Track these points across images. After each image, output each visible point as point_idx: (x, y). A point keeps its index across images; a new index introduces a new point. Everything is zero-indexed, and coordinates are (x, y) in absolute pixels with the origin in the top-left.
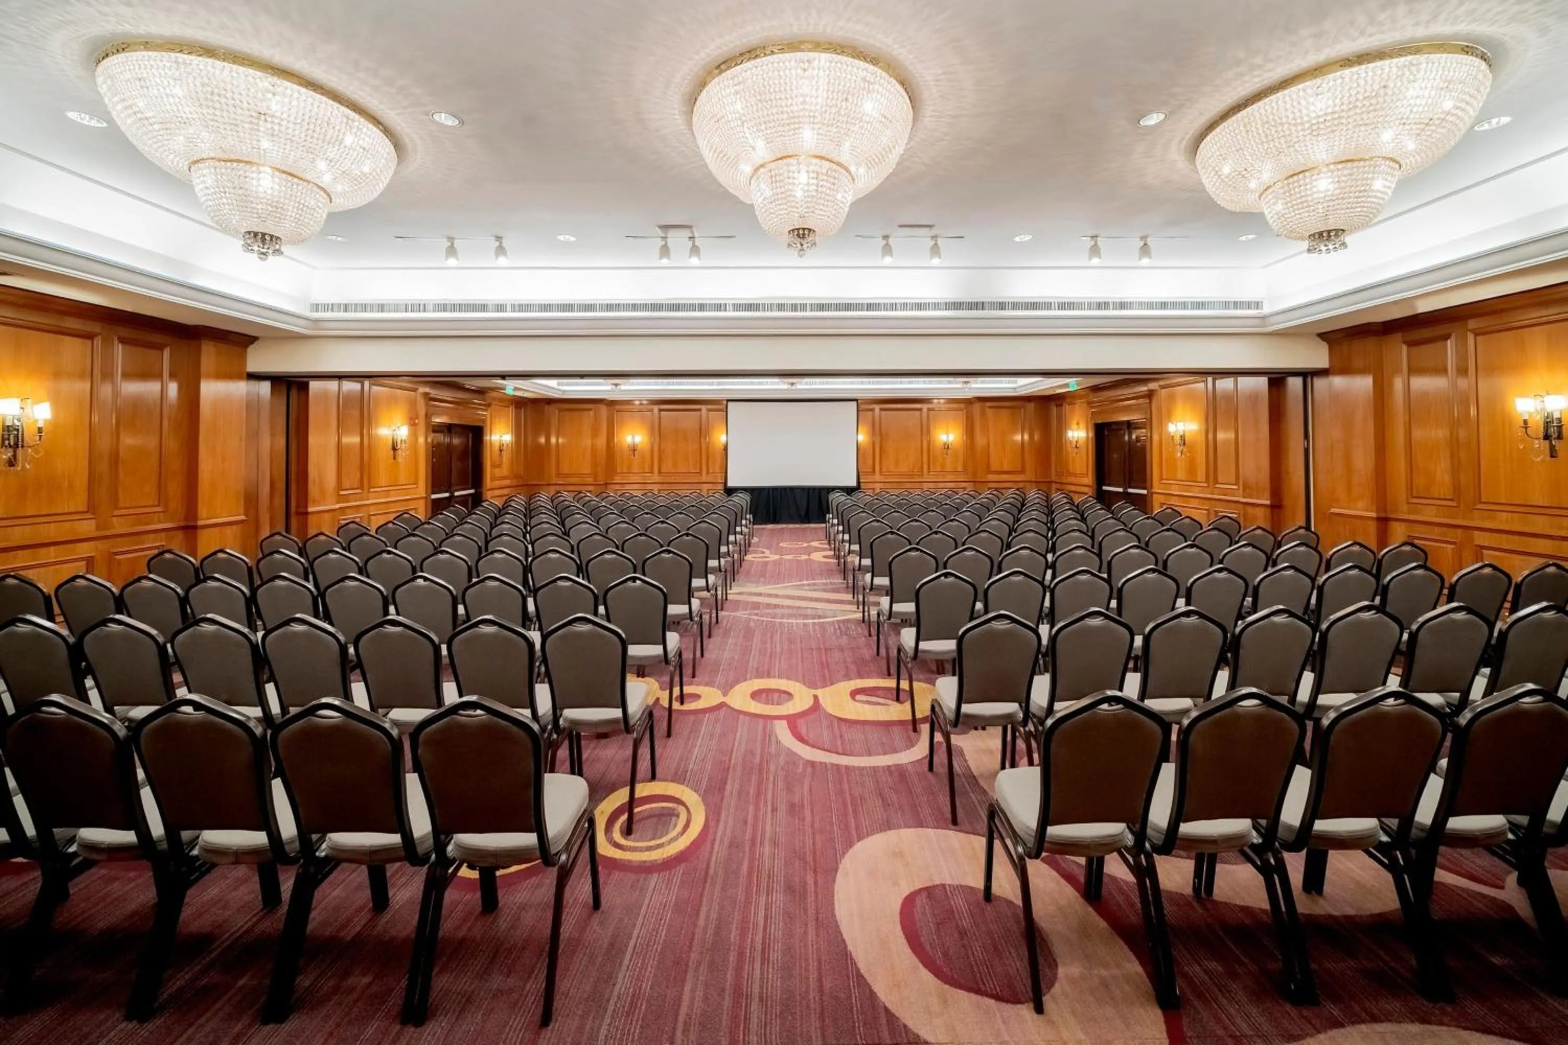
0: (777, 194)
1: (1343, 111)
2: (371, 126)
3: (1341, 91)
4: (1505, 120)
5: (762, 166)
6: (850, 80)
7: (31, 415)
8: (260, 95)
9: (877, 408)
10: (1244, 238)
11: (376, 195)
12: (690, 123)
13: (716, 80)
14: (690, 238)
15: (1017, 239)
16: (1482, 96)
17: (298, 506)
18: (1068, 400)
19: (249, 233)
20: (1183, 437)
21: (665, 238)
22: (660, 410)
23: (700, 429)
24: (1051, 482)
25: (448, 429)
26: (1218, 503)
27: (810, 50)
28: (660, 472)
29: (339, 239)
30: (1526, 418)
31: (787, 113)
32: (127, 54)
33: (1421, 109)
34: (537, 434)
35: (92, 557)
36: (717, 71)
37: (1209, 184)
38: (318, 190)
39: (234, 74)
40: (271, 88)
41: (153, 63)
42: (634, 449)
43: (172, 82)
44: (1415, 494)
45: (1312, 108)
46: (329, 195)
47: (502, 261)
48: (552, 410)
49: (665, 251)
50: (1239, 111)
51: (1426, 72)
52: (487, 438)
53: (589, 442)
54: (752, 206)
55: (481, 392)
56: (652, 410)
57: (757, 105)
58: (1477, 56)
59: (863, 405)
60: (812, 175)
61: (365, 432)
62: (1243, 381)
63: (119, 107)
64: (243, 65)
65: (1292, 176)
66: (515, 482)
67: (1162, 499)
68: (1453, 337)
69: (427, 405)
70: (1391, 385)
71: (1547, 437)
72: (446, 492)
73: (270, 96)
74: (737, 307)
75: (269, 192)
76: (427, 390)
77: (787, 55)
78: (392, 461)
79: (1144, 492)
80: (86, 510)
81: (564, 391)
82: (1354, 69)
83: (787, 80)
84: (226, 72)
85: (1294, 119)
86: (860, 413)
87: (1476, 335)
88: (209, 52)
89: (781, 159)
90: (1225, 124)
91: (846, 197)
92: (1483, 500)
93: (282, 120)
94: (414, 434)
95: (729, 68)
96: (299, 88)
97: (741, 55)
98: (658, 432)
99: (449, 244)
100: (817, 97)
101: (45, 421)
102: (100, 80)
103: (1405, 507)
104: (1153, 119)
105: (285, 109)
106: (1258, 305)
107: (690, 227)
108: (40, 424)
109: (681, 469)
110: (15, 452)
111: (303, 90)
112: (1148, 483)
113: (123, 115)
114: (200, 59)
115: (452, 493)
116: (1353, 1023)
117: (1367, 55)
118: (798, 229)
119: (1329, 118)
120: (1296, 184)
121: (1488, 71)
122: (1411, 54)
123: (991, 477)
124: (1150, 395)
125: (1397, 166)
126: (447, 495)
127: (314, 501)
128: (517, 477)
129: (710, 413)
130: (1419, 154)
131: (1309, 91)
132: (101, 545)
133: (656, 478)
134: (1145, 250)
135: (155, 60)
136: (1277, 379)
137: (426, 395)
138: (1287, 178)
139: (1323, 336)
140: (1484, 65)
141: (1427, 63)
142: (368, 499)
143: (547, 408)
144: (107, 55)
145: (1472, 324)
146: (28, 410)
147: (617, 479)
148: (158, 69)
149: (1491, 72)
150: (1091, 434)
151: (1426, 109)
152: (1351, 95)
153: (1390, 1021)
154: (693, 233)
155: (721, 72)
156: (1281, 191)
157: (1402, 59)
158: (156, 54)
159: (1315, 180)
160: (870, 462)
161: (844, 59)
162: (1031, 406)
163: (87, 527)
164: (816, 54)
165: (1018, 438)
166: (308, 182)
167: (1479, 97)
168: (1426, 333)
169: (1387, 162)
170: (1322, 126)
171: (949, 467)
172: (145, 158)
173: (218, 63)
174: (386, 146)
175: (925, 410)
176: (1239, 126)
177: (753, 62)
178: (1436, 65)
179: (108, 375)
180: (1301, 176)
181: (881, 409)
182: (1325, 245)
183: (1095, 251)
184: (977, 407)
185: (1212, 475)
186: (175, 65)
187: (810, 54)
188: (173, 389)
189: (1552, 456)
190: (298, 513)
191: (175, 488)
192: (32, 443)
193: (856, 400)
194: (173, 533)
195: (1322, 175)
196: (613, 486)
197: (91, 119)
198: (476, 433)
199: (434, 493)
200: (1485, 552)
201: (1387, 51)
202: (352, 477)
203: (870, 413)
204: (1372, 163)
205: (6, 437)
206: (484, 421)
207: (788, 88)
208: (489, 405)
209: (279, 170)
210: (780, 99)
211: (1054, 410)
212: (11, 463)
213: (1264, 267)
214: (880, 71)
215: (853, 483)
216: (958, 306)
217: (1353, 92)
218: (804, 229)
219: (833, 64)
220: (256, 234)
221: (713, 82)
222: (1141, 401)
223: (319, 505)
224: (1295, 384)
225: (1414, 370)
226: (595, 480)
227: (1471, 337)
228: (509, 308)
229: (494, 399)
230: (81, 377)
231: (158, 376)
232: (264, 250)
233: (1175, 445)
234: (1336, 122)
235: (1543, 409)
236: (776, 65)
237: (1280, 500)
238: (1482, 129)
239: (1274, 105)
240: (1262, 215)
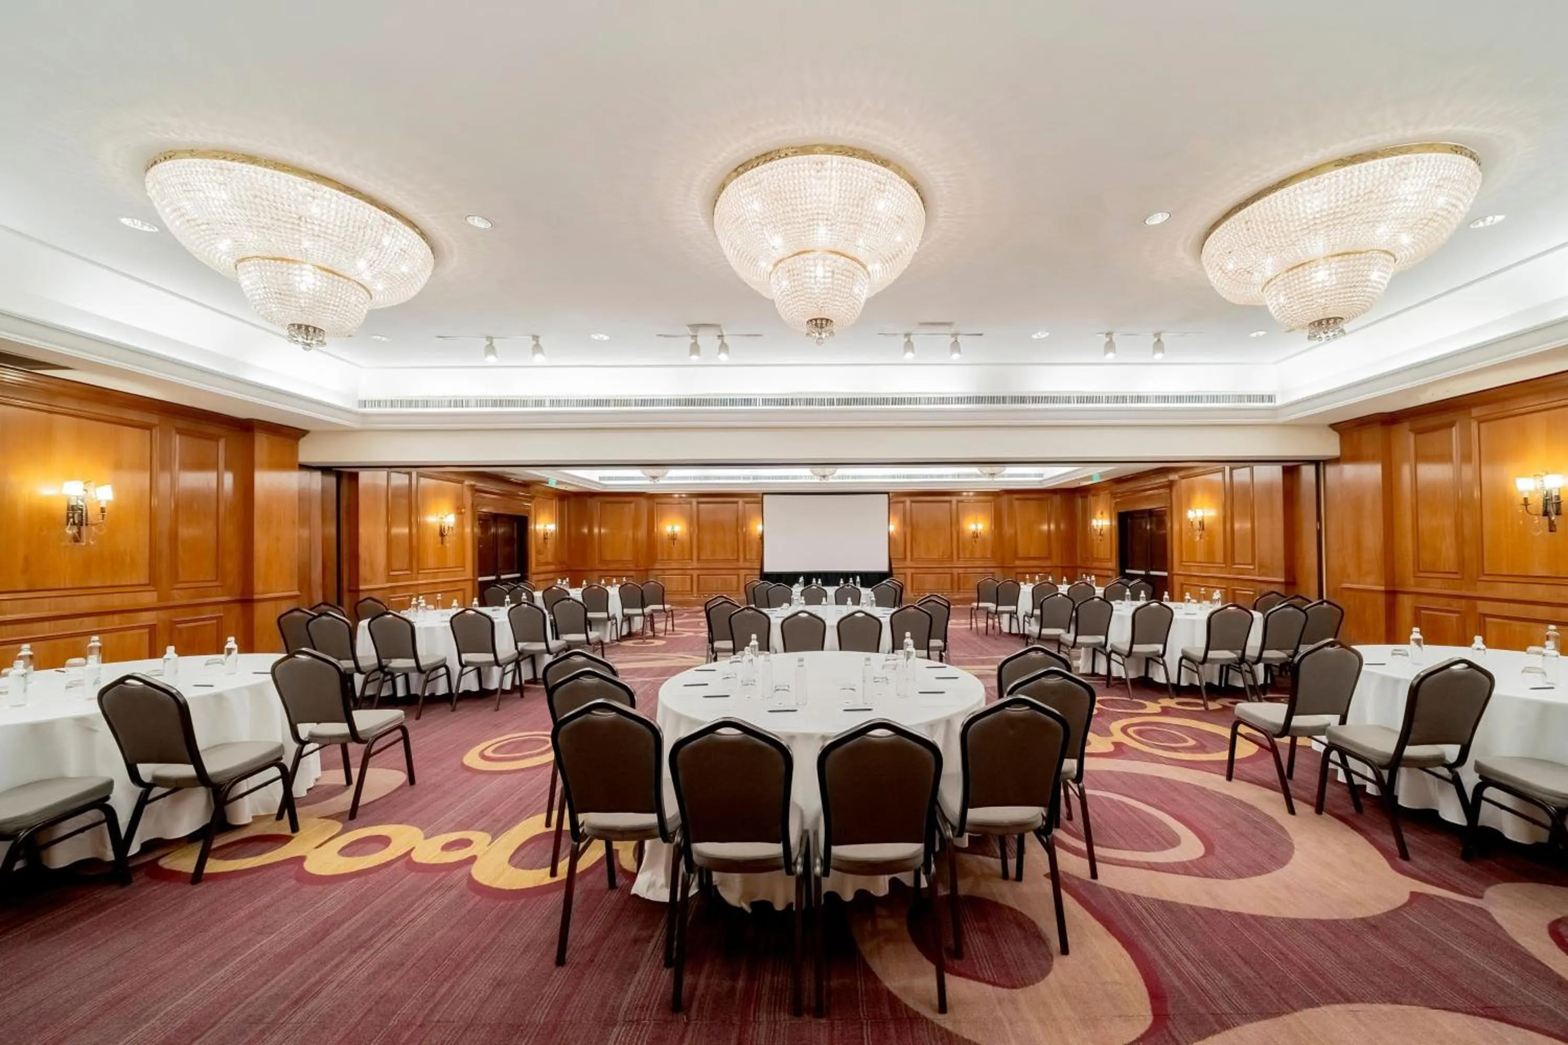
0: (795, 287)
1: (1338, 207)
2: (407, 228)
3: (1336, 189)
4: (1499, 218)
5: (781, 261)
6: (862, 180)
7: (94, 496)
8: (300, 198)
9: (908, 500)
10: (1254, 335)
11: (413, 293)
12: (711, 223)
13: (735, 181)
14: (719, 336)
15: (1035, 336)
16: (1472, 192)
17: (350, 585)
18: (1093, 492)
19: (293, 325)
20: (1202, 523)
21: (694, 337)
22: (699, 503)
23: (737, 520)
24: (1076, 567)
25: (496, 518)
26: (1236, 582)
27: (822, 153)
28: (699, 559)
29: (384, 339)
30: (1526, 496)
31: (802, 211)
32: (174, 161)
33: (1412, 204)
34: (580, 524)
35: (154, 625)
36: (735, 174)
37: (1214, 277)
38: (359, 287)
39: (276, 179)
40: (311, 192)
41: (198, 169)
42: (673, 538)
43: (217, 187)
44: (1421, 569)
45: (1309, 205)
46: (368, 292)
47: (539, 359)
48: (595, 504)
49: (695, 348)
50: (1240, 209)
51: (1416, 170)
52: (532, 527)
53: (630, 533)
54: (773, 300)
55: (526, 485)
56: (690, 503)
57: (773, 203)
58: (1466, 155)
59: (896, 498)
60: (828, 269)
61: (413, 520)
62: (1259, 470)
63: (168, 210)
64: (283, 171)
65: (1291, 269)
66: (559, 568)
67: (1182, 579)
68: (1458, 425)
69: (473, 496)
70: (1399, 470)
71: (1546, 513)
72: (493, 575)
73: (309, 199)
74: (766, 402)
75: (312, 287)
76: (473, 483)
77: (800, 157)
78: (440, 545)
79: (1165, 574)
80: (147, 582)
81: (606, 485)
82: (1348, 168)
83: (801, 180)
84: (268, 178)
85: (1292, 215)
86: (891, 505)
87: (1479, 422)
88: (252, 159)
89: (798, 254)
90: (1227, 222)
91: (863, 292)
92: (1486, 572)
93: (322, 221)
94: (460, 523)
95: (746, 170)
96: (337, 192)
97: (757, 158)
98: (697, 524)
99: (488, 343)
100: (830, 196)
101: (108, 502)
102: (149, 186)
103: (1412, 581)
104: (1158, 219)
105: (325, 211)
106: (1271, 398)
107: (716, 326)
108: (103, 505)
109: (720, 556)
110: (79, 529)
111: (342, 194)
112: (1169, 566)
113: (171, 217)
114: (244, 165)
115: (498, 576)
116: (1328, 1004)
117: (1360, 155)
118: (816, 320)
119: (1324, 213)
120: (1296, 276)
121: (1477, 170)
122: (1401, 153)
123: (1017, 563)
124: (1171, 485)
125: (1393, 259)
126: (493, 578)
127: (365, 580)
128: (562, 563)
129: (747, 505)
130: (1412, 247)
131: (1306, 189)
132: (163, 615)
133: (695, 564)
134: (1159, 345)
135: (200, 167)
136: (1291, 469)
137: (472, 486)
138: (1287, 271)
139: (1334, 426)
140: (1473, 163)
141: (1418, 162)
142: (417, 580)
143: (590, 501)
144: (155, 162)
145: (1475, 412)
146: (91, 492)
147: (658, 566)
148: (203, 174)
149: (1481, 170)
150: (1115, 523)
151: (1417, 204)
152: (1345, 193)
153: (1363, 1002)
154: (721, 331)
155: (739, 174)
156: (1281, 283)
157: (1394, 158)
158: (200, 160)
159: (1315, 272)
160: (901, 548)
161: (855, 160)
162: (1057, 499)
163: (149, 598)
164: (829, 156)
165: (1045, 527)
166: (349, 279)
167: (1469, 193)
168: (1432, 421)
169: (1382, 255)
170: (1318, 221)
171: (978, 554)
172: (194, 258)
173: (259, 168)
174: (421, 249)
175: (954, 502)
176: (1240, 224)
177: (768, 164)
178: (1426, 163)
179: (166, 466)
180: (1300, 269)
181: (913, 502)
182: (1325, 333)
183: (1110, 346)
184: (1005, 498)
185: (1230, 556)
186: (219, 171)
187: (823, 156)
188: (228, 479)
189: (1551, 531)
190: (350, 591)
191: (232, 565)
192: (95, 522)
193: (888, 493)
194: (232, 605)
195: (1320, 267)
196: (654, 572)
197: (143, 224)
198: (521, 523)
199: (481, 576)
200: (1488, 619)
201: (1379, 151)
202: (401, 560)
203: (902, 505)
204: (1368, 255)
205: (70, 515)
206: (528, 512)
207: (802, 188)
208: (533, 498)
209: (319, 267)
210: (795, 198)
211: (1079, 501)
212: (77, 539)
213: (1275, 363)
214: (891, 172)
215: (885, 569)
216: (979, 400)
217: (1347, 190)
218: (822, 319)
219: (845, 166)
220: (300, 326)
221: (731, 184)
222: (1162, 491)
223: (370, 582)
224: (1308, 473)
225: (1421, 457)
226: (637, 566)
227: (1474, 425)
228: (547, 403)
229: (537, 492)
230: (141, 468)
231: (215, 467)
232: (309, 342)
233: (1194, 530)
234: (1331, 217)
235: (1542, 488)
236: (790, 166)
237: (1294, 578)
238: (1477, 226)
239: (1272, 203)
240: (1265, 307)
